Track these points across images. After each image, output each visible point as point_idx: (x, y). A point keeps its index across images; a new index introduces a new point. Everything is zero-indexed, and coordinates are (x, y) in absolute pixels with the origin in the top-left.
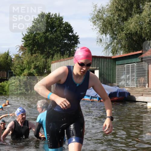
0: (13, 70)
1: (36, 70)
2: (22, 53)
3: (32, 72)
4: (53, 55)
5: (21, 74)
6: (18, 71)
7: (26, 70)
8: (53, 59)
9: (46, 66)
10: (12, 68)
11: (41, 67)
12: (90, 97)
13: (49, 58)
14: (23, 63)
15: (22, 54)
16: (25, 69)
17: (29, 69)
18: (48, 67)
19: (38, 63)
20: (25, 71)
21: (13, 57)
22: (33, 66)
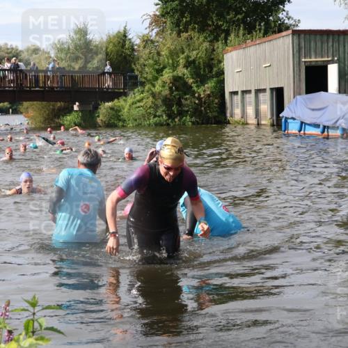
0: (138, 70)
1: (189, 69)
2: (155, 30)
3: (180, 74)
4: (227, 33)
5: (156, 79)
6: (149, 72)
7: (167, 70)
8: (228, 41)
9: (212, 59)
10: (137, 68)
11: (202, 63)
12: (321, 126)
13: (218, 41)
14: (159, 54)
15: (157, 34)
16: (164, 67)
17: (174, 67)
18: (216, 62)
19: (195, 52)
20: (164, 72)
21: (137, 41)
22: (182, 61)
